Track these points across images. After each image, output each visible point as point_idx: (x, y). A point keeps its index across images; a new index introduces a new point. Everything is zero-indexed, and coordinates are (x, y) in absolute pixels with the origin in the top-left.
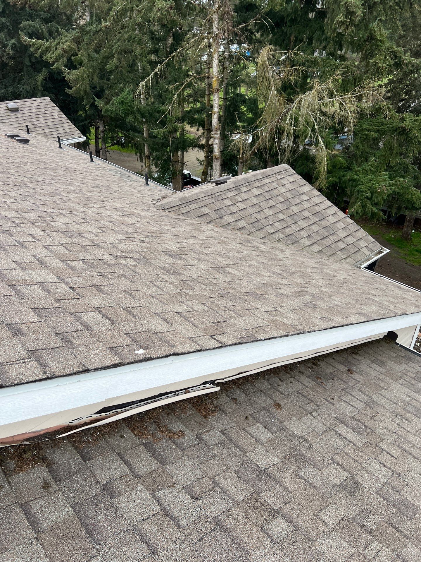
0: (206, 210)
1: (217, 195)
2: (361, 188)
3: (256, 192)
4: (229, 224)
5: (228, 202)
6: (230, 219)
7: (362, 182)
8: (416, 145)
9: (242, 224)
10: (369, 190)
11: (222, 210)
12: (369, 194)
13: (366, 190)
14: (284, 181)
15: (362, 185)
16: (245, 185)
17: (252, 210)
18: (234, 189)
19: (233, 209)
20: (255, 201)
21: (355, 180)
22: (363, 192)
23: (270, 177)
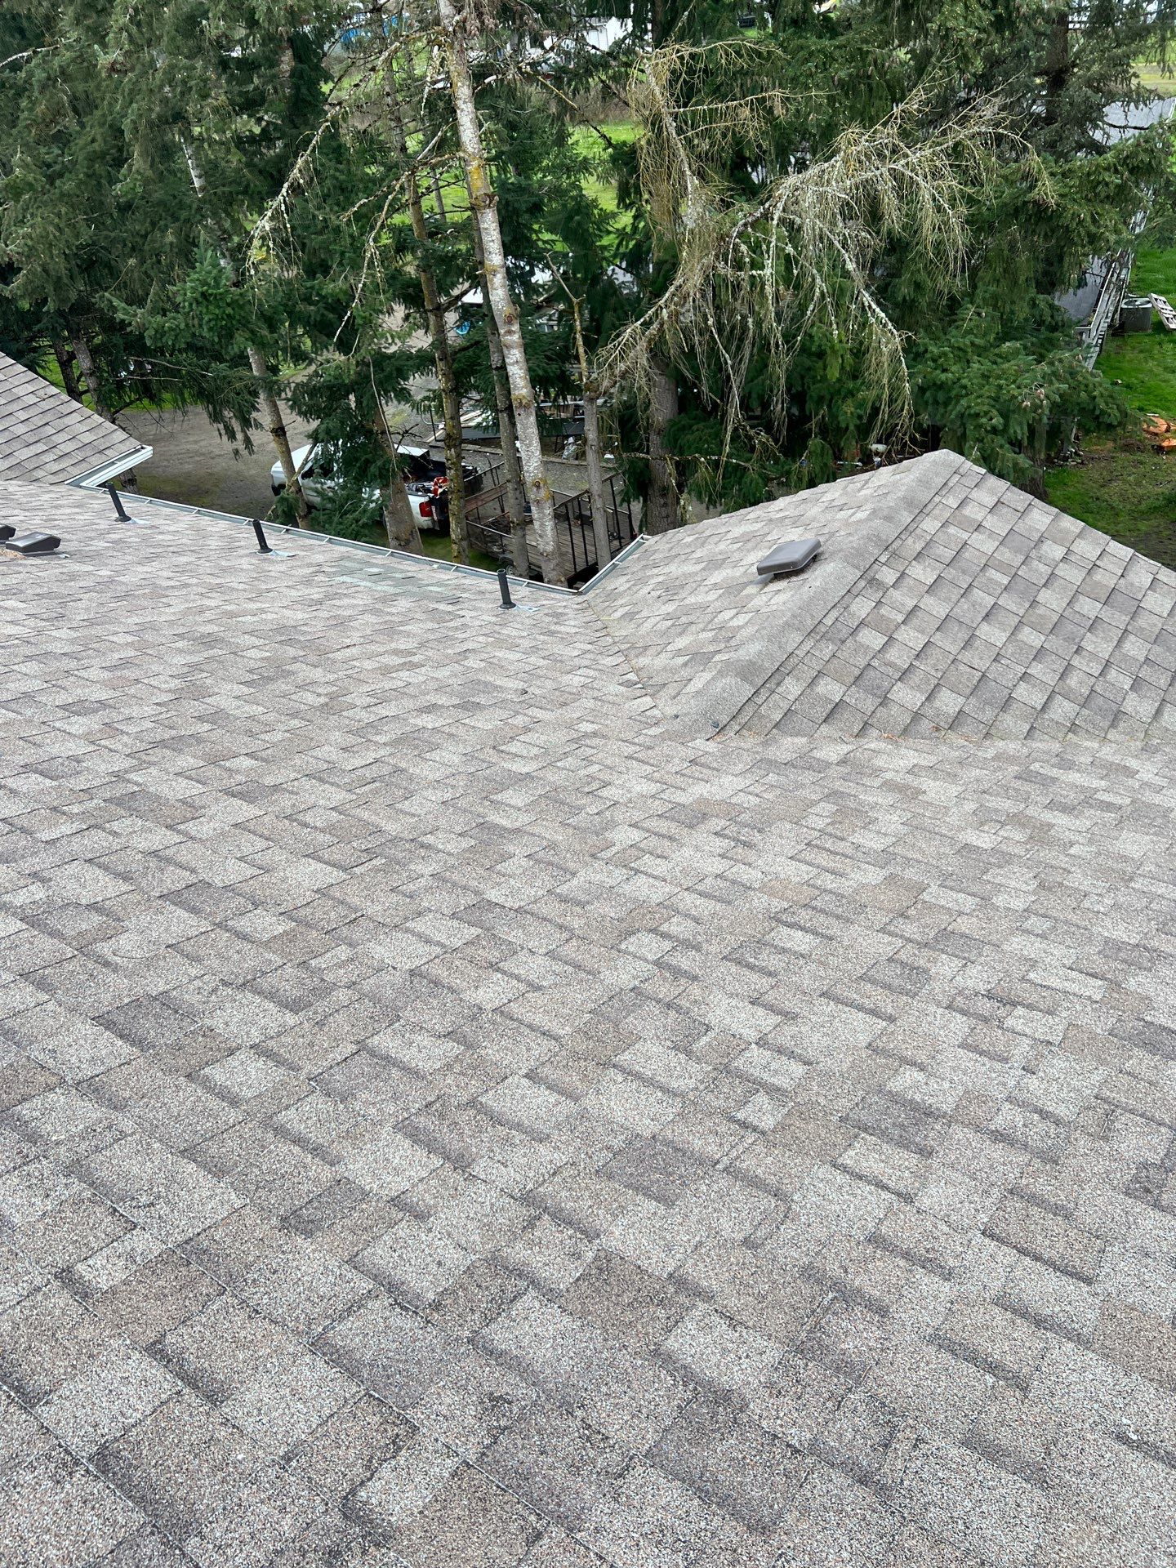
0: (831, 689)
1: (828, 621)
2: (969, 407)
3: (924, 573)
4: (917, 716)
5: (875, 640)
6: (907, 696)
7: (965, 387)
9: (949, 702)
10: (993, 406)
11: (871, 673)
12: (997, 421)
13: (985, 408)
14: (972, 512)
15: (967, 395)
16: (883, 559)
17: (949, 643)
18: (863, 583)
19: (898, 657)
20: (937, 607)
21: (941, 386)
22: (977, 415)
23: (930, 507)
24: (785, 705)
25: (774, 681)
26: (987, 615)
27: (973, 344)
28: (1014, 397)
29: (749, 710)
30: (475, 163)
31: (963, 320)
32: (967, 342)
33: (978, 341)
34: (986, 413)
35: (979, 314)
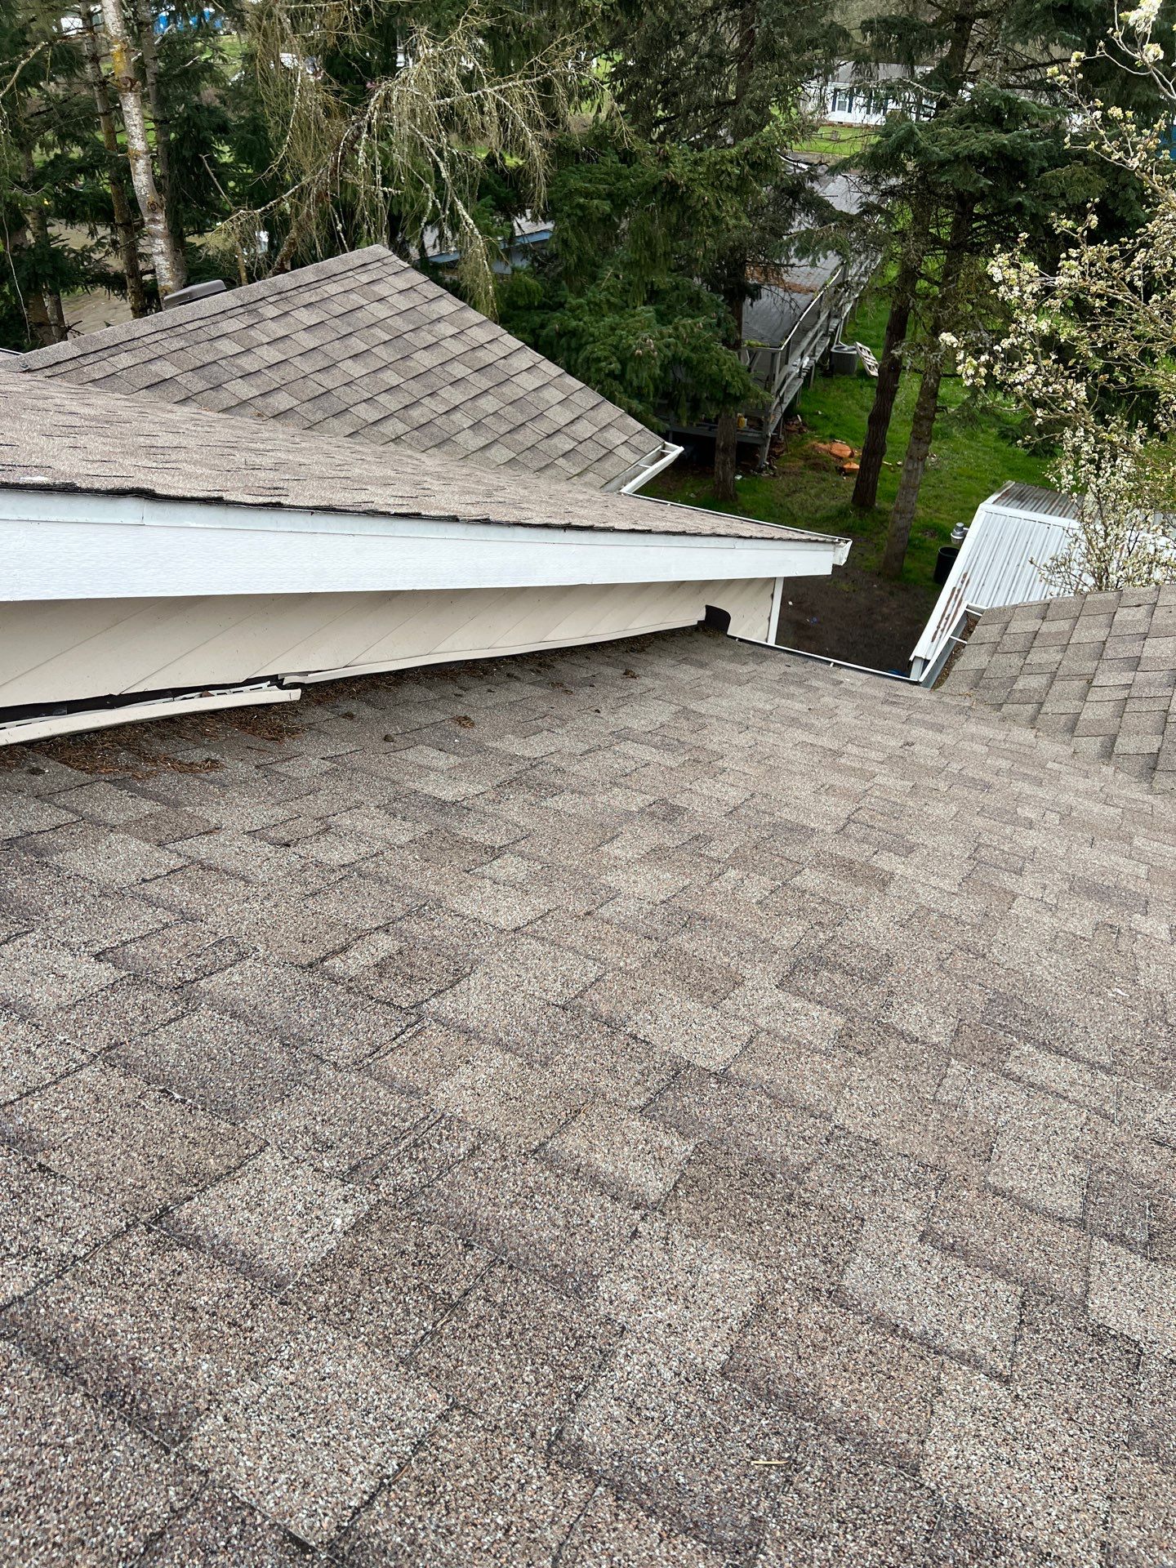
0: (166, 369)
1: (190, 327)
2: (593, 352)
3: (308, 317)
4: (243, 403)
5: (228, 347)
6: (244, 390)
7: (592, 335)
8: (708, 227)
9: (282, 401)
10: (614, 354)
11: (215, 368)
12: (615, 366)
13: (606, 354)
14: (381, 289)
15: (594, 342)
16: (271, 299)
17: (306, 366)
18: (241, 310)
19: (248, 363)
20: (308, 341)
21: (573, 333)
22: (598, 360)
23: (338, 277)
24: (110, 371)
25: (108, 352)
26: (356, 355)
27: (608, 301)
28: (630, 346)
29: (70, 366)
30: (117, 47)
31: (603, 279)
32: (602, 297)
33: (612, 299)
34: (606, 358)
35: (617, 277)
